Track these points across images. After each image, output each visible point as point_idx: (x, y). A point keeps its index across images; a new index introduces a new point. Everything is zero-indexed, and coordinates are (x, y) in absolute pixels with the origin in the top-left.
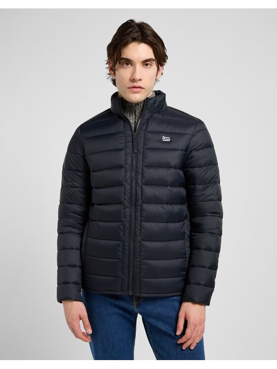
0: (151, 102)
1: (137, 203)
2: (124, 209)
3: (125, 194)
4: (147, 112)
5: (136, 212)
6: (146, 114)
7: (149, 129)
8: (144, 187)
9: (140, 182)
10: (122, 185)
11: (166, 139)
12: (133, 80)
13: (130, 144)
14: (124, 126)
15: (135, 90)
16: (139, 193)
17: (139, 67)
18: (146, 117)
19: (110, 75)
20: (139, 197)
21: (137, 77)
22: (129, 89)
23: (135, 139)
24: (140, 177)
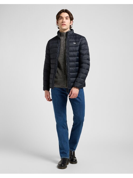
8: (69, 58)
9: (68, 56)
15: (63, 25)
17: (65, 19)
21: (64, 21)
24: (68, 55)
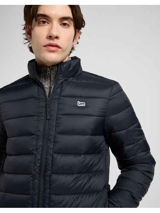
0: (65, 66)
1: (46, 174)
2: (33, 180)
3: (35, 164)
4: (60, 76)
5: (45, 184)
6: (60, 78)
7: (64, 94)
8: (55, 155)
9: (51, 152)
10: (33, 154)
11: (81, 104)
12: (50, 37)
13: (43, 110)
14: (38, 91)
15: (51, 48)
16: (50, 162)
17: (56, 23)
18: (60, 81)
19: (27, 39)
20: (49, 167)
22: (44, 48)
23: (48, 104)
